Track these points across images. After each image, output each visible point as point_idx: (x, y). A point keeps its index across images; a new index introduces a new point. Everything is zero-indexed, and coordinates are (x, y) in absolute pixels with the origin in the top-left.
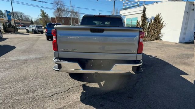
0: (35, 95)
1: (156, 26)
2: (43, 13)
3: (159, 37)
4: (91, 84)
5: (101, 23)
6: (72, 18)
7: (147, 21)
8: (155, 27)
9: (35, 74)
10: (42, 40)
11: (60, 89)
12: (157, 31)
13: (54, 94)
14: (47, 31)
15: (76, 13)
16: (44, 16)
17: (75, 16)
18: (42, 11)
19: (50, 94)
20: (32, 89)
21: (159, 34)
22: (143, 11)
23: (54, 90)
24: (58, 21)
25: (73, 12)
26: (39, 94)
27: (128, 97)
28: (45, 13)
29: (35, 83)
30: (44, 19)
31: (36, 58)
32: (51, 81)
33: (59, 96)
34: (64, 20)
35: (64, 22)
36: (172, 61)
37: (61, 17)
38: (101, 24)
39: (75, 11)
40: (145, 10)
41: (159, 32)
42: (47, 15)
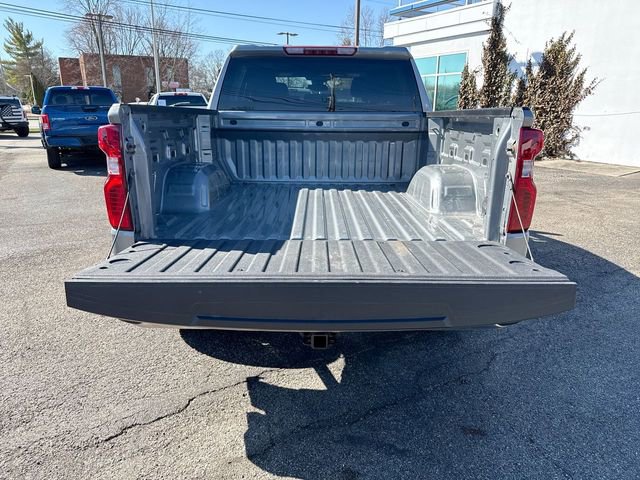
0: (34, 435)
1: (552, 92)
2: (22, 40)
3: (565, 143)
4: (286, 371)
5: (310, 82)
6: (160, 60)
7: (511, 69)
8: (547, 97)
9: (20, 334)
10: (28, 169)
11: (148, 402)
12: (556, 117)
13: (124, 430)
14: (50, 124)
15: (176, 34)
16: (27, 53)
17: (170, 51)
18: (17, 31)
19: (105, 430)
20: (17, 406)
21: (561, 131)
22: (493, 25)
23: (120, 412)
24: (93, 73)
25: (159, 31)
26: (52, 432)
27: (464, 429)
28: (29, 36)
29: (24, 381)
30: (27, 68)
31: (12, 258)
32: (101, 365)
33: (145, 437)
34: (122, 68)
35: (124, 78)
36: (631, 253)
37: (108, 57)
38: (309, 87)
39: (170, 26)
40: (502, 18)
41: (565, 124)
42: (38, 45)
